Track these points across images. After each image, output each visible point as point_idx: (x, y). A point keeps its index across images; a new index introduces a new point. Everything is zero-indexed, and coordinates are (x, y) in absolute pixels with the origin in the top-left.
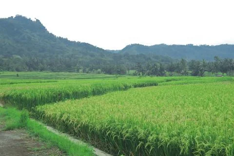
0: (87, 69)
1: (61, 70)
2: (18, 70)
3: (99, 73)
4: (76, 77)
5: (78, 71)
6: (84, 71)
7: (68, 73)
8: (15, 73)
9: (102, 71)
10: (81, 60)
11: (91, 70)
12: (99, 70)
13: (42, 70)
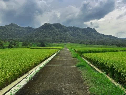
0: (110, 45)
1: (100, 45)
2: (86, 44)
3: (115, 46)
4: (106, 47)
5: (107, 45)
6: (109, 45)
7: (103, 46)
8: (86, 45)
9: (116, 45)
10: (108, 41)
11: (112, 45)
12: (115, 45)
13: (94, 44)
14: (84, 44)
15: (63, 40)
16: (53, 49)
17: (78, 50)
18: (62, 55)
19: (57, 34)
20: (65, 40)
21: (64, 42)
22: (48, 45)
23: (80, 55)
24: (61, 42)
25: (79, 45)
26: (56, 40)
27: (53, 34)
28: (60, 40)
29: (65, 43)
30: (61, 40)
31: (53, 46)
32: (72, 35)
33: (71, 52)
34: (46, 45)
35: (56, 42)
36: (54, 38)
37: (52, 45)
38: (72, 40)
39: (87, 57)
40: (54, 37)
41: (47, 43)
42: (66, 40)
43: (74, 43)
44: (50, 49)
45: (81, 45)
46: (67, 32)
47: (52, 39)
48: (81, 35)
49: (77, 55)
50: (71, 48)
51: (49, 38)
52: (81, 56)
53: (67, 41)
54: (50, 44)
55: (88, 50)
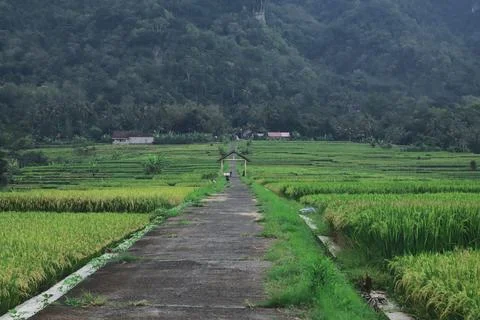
8: (466, 159)
14: (446, 145)
15: (214, 110)
16: (82, 208)
17: (353, 218)
18: (160, 273)
19: (147, 41)
20: (230, 100)
21: (217, 133)
22: (40, 160)
23: (363, 273)
24: (187, 128)
25: (399, 155)
26: (127, 104)
27: (95, 44)
28: (178, 110)
29: (239, 144)
30: (192, 105)
31: (96, 175)
32: (313, 52)
33: (268, 244)
34: (23, 162)
35: (129, 128)
36: (112, 83)
37: (90, 162)
38: (309, 100)
39: (425, 290)
40: (112, 72)
41: (28, 139)
42: (241, 100)
43: (343, 137)
44: (46, 207)
45: (415, 157)
46: (261, 17)
47: (91, 96)
48: (409, 42)
49: (319, 277)
50: (297, 196)
51: (48, 89)
52: (380, 288)
53: (257, 111)
54: (67, 152)
55: (460, 215)
